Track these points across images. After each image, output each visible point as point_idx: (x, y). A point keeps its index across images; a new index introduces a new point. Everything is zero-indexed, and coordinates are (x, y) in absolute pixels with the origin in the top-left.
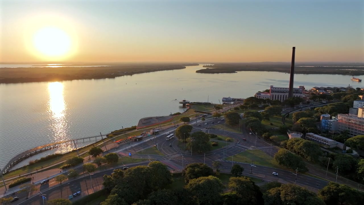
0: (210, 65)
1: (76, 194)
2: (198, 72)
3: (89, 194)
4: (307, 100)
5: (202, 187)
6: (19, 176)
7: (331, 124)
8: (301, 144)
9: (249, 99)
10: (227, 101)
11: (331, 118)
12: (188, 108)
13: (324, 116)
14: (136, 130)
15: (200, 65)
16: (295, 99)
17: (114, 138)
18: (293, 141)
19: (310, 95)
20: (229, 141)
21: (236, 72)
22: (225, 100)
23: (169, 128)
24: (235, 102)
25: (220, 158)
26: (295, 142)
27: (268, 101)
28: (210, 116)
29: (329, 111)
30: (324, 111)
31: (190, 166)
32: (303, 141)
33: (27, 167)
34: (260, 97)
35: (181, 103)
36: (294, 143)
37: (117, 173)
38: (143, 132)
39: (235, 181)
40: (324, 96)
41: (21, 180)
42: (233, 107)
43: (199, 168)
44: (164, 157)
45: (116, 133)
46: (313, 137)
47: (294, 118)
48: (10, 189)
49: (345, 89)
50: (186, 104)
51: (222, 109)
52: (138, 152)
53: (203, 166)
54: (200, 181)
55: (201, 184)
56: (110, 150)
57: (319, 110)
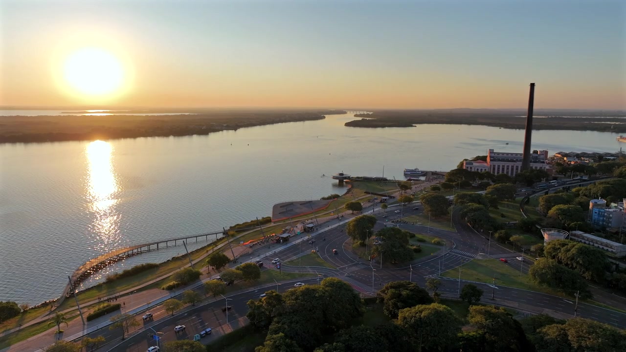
0: (365, 113)
1: (204, 332)
2: (348, 125)
3: (226, 333)
4: (553, 175)
5: (428, 322)
6: (97, 301)
7: (611, 216)
8: (574, 251)
9: (455, 172)
10: (412, 175)
11: (608, 205)
12: (349, 186)
13: (596, 203)
14: (272, 224)
15: (348, 112)
16: (535, 172)
17: (238, 237)
18: (555, 245)
19: (555, 166)
20: (438, 244)
21: (414, 125)
22: (409, 173)
23: (329, 222)
24: (428, 177)
25: (432, 273)
26: (559, 246)
27: (488, 175)
28: (392, 201)
29: (600, 193)
30: (590, 194)
31: (392, 287)
32: (575, 245)
33: (104, 285)
34: (471, 168)
35: (335, 178)
36: (559, 248)
37: (273, 296)
38: (286, 226)
39: (480, 312)
40: (580, 169)
41: (104, 307)
42: (428, 185)
43: (407, 289)
44: (335, 271)
45: (240, 229)
46: (583, 238)
47: (543, 205)
48: (90, 322)
49: (612, 155)
50: (344, 180)
51: (411, 188)
52: (289, 262)
53: (413, 287)
54: (421, 312)
55: (425, 316)
56: (239, 258)
57: (580, 192)
